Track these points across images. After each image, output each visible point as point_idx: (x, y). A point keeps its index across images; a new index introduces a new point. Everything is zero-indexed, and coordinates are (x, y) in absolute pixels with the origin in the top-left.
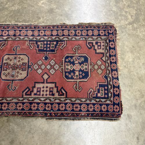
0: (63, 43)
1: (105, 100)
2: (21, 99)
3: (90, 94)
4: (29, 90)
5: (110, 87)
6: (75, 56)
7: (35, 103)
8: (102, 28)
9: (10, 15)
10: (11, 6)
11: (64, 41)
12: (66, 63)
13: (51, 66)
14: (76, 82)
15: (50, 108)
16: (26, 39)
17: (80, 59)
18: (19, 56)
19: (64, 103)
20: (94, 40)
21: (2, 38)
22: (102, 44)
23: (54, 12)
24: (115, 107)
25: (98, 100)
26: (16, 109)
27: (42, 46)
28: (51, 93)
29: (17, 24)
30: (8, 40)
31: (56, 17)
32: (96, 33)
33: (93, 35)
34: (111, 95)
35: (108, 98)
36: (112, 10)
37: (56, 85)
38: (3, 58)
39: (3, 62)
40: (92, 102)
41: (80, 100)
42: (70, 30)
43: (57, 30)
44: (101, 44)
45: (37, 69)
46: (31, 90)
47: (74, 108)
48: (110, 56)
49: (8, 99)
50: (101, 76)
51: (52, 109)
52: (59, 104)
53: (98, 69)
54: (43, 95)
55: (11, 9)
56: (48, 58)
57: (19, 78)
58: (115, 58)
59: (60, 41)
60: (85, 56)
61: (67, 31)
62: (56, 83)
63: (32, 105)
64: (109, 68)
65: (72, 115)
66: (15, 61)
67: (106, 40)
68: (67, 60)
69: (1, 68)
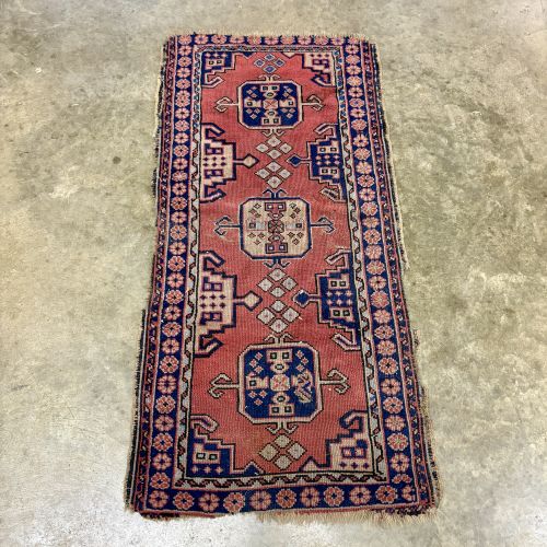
0: (351, 341)
1: (185, 466)
2: (195, 250)
3: (203, 420)
4: (217, 265)
5: (222, 481)
6: (314, 377)
7: (185, 280)
8: (416, 465)
9: (424, 198)
10: (452, 199)
11: (359, 344)
12: (290, 351)
13: (281, 312)
14: (235, 381)
15: (170, 318)
16: (355, 245)
17: (307, 391)
18: (305, 233)
19: (180, 350)
20: (370, 436)
21: (353, 189)
22: (360, 462)
23: (454, 312)
24: (162, 494)
25: (185, 443)
26: (171, 241)
27: (338, 287)
28: (207, 316)
29: (397, 219)
30: (347, 202)
31: (438, 319)
32: (398, 442)
33: (388, 432)
34: (196, 485)
35: (190, 474)
36: (494, 503)
37: (228, 326)
38: (298, 198)
39: (286, 201)
40: (178, 426)
41: (186, 392)
42: (398, 361)
43: (391, 323)
44: (359, 457)
45: (271, 279)
46: (217, 270)
47: (165, 378)
48: (321, 488)
49: (196, 223)
50: (254, 455)
51: (166, 321)
52: (179, 338)
53: (277, 447)
54: (203, 297)
55: (444, 198)
56: (303, 303)
57: (247, 239)
58: (313, 503)
59: (358, 333)
60: (316, 408)
61: (393, 351)
62: (233, 326)
63: (178, 275)
64: (280, 483)
65: (149, 372)
66: (291, 227)
67: (374, 476)
68: (300, 354)
69: (273, 198)
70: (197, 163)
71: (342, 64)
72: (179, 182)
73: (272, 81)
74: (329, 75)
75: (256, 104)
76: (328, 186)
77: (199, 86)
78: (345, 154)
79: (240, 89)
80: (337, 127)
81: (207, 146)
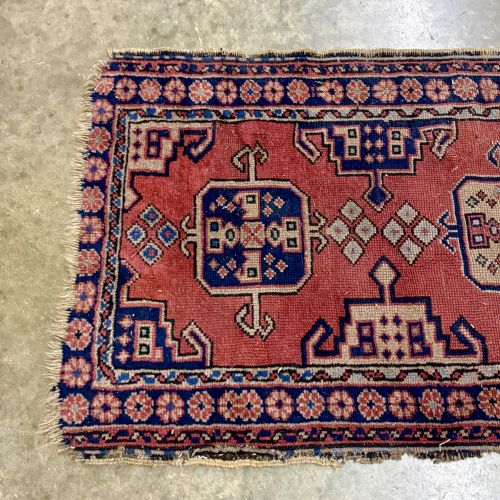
21: (428, 110)
30: (456, 120)
38: (455, 193)
39: (463, 213)
69: (460, 235)
70: (397, 371)
71: (159, 109)
72: (446, 405)
73: (198, 231)
74: (183, 133)
75: (253, 260)
76: (428, 145)
77: (208, 372)
78: (360, 117)
79: (214, 291)
80: (303, 125)
81: (356, 352)
